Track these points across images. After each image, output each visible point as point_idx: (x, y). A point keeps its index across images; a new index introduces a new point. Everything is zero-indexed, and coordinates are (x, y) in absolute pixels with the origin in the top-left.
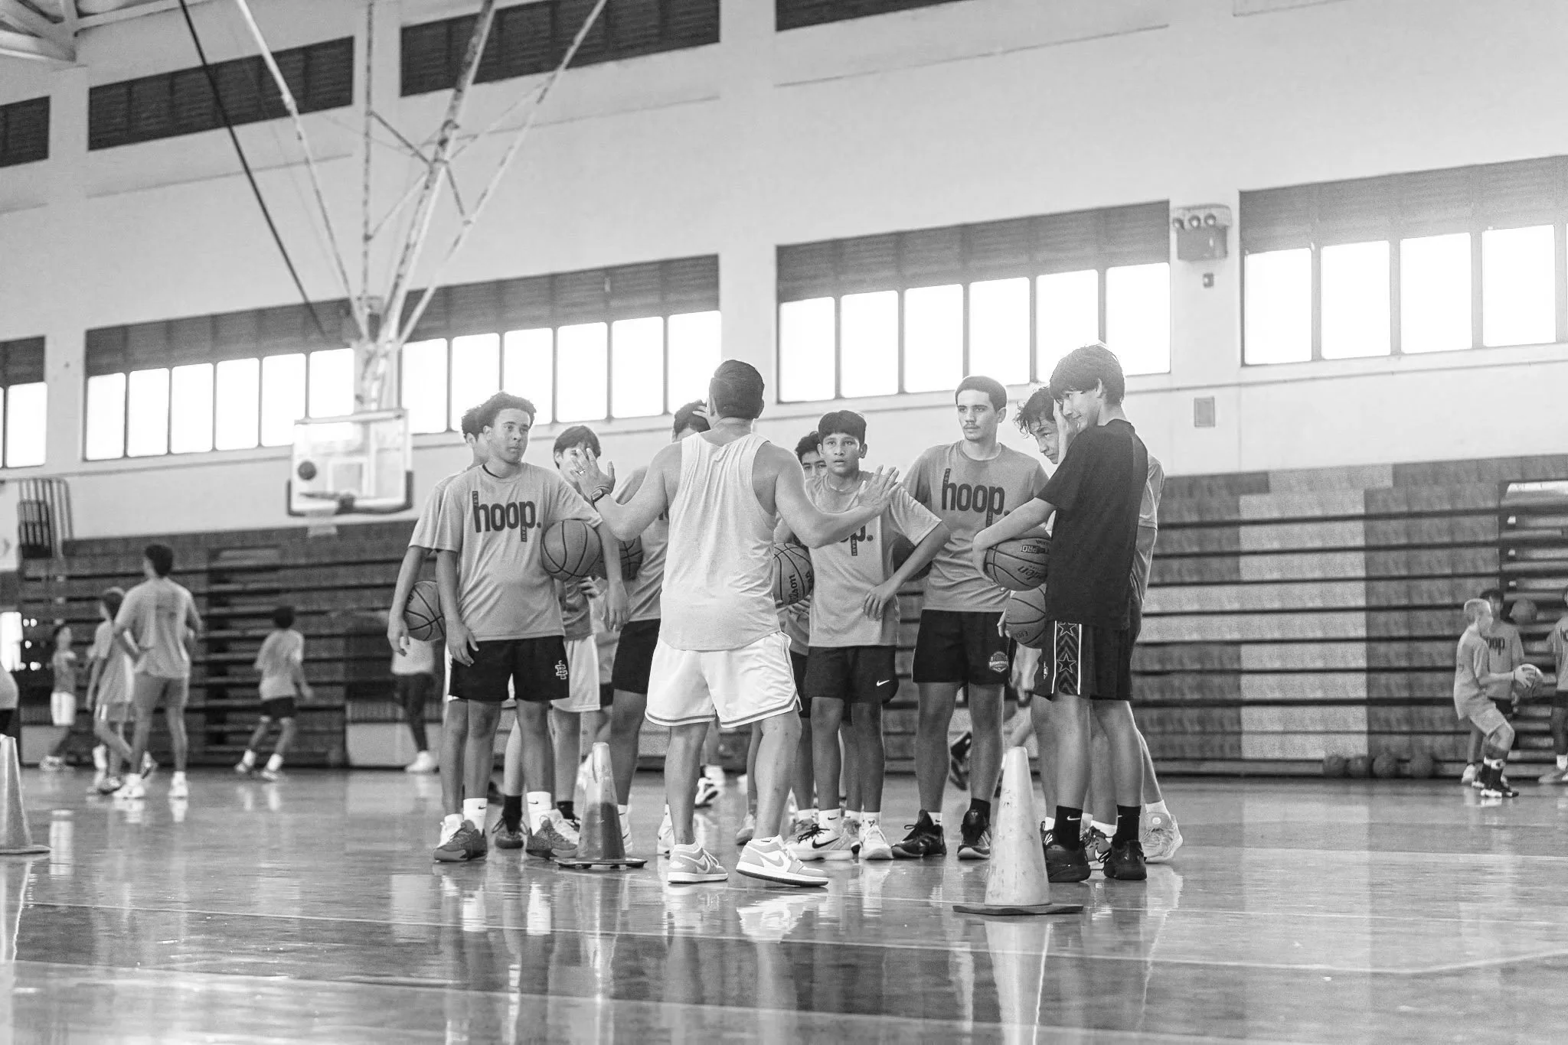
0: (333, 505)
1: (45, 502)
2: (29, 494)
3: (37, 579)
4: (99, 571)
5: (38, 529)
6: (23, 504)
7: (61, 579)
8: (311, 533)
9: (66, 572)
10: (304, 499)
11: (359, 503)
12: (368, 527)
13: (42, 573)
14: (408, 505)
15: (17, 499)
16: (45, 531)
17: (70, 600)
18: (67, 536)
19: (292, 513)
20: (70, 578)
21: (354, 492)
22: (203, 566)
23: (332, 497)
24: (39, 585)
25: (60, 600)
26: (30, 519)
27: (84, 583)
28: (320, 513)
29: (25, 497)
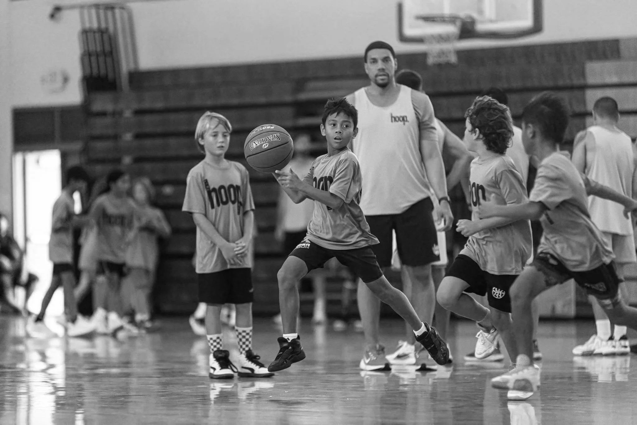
0: (452, 29)
1: (107, 29)
2: (91, 21)
3: (103, 114)
4: (173, 103)
5: (101, 59)
6: (85, 32)
7: (128, 114)
8: (431, 61)
9: (135, 106)
10: (421, 22)
11: (481, 27)
12: (498, 53)
13: (109, 107)
14: (537, 28)
15: (77, 28)
16: (109, 60)
17: (138, 136)
18: (132, 66)
19: (403, 39)
20: (139, 112)
21: (475, 15)
22: (288, 98)
23: (452, 20)
24: (108, 120)
25: (128, 137)
26: (92, 48)
27: (156, 118)
28: (442, 38)
29: (87, 25)
